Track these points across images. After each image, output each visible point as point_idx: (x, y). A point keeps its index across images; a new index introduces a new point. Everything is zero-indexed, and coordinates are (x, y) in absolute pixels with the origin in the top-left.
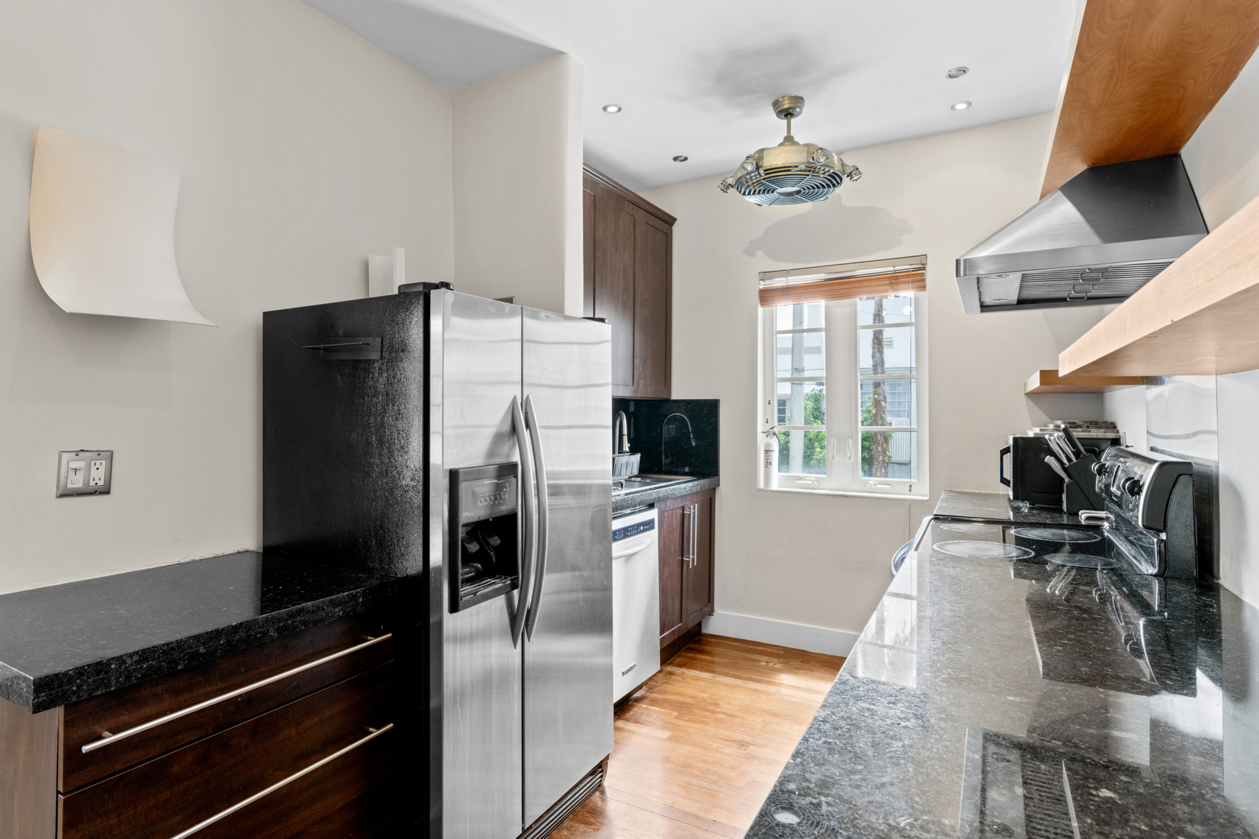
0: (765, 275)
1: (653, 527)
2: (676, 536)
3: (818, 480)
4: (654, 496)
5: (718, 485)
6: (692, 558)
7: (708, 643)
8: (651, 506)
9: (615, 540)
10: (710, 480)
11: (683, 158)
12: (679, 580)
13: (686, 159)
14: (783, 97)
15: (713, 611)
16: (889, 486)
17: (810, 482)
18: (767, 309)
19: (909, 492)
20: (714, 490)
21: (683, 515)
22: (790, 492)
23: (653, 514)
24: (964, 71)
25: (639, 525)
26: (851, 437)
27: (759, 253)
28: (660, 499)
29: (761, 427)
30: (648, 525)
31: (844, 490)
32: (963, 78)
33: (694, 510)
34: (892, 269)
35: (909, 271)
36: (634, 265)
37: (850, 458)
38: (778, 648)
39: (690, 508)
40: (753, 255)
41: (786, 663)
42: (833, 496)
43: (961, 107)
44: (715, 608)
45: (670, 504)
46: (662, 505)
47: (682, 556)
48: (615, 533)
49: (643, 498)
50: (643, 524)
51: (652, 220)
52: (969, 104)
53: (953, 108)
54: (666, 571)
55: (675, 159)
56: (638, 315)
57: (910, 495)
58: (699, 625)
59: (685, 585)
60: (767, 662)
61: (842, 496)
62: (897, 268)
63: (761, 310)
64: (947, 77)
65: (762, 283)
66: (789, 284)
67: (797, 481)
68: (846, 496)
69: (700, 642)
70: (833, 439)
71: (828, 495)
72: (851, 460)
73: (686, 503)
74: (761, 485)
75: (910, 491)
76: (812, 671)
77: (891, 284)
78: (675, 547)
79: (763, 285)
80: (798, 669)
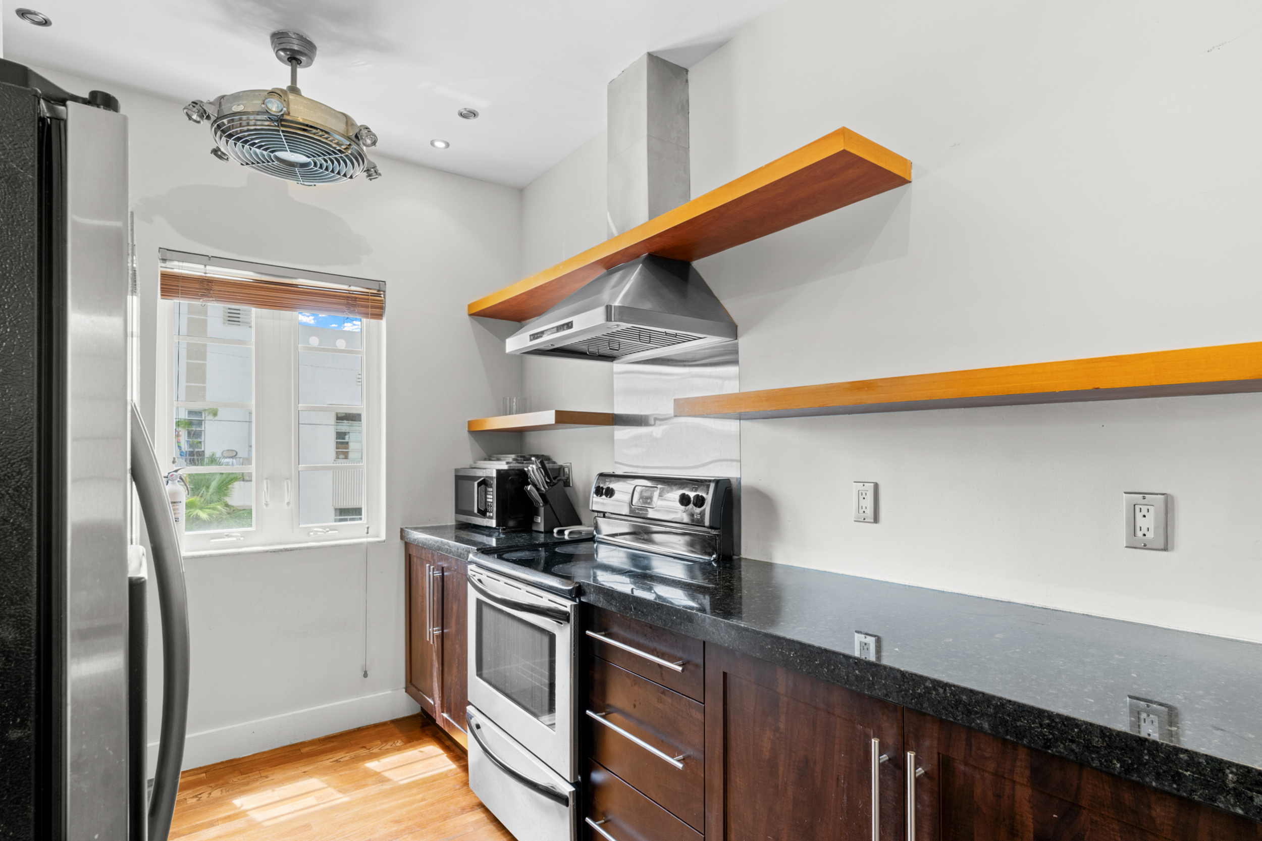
3: (243, 534)
11: (39, 18)
13: (46, 23)
14: (290, 32)
16: (336, 532)
17: (234, 539)
19: (366, 535)
22: (211, 556)
24: (475, 114)
26: (289, 478)
27: (159, 221)
31: (281, 543)
32: (472, 121)
34: (346, 287)
35: (368, 295)
37: (288, 503)
38: (191, 773)
41: (223, 784)
42: (274, 551)
43: (440, 145)
52: (448, 145)
53: (432, 143)
55: (23, 13)
57: (367, 537)
60: (196, 796)
61: (286, 550)
62: (353, 288)
64: (459, 114)
65: (164, 263)
66: (207, 275)
67: (212, 541)
68: (291, 550)
70: (265, 482)
71: (267, 552)
72: (290, 506)
75: (368, 533)
76: (267, 777)
77: (347, 304)
80: (247, 784)
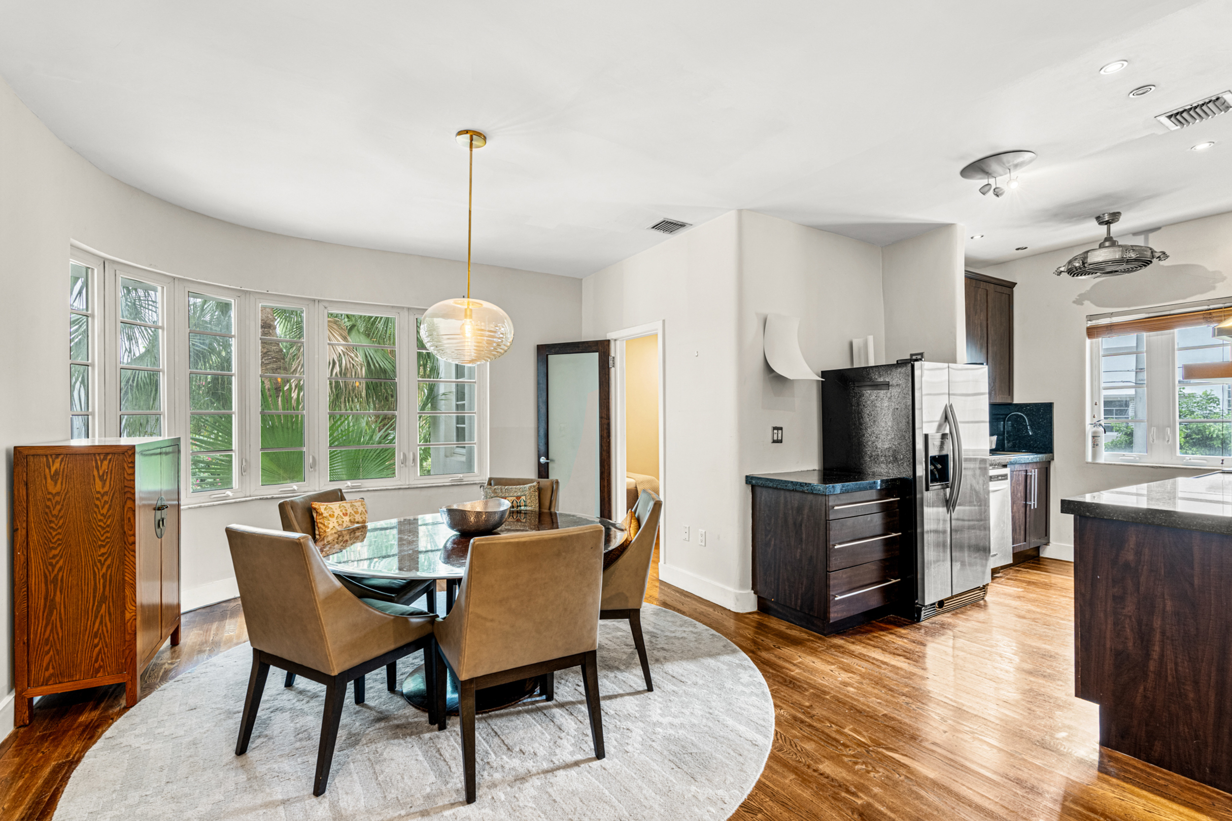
0: (1090, 317)
1: (1007, 479)
2: (1021, 488)
3: (1139, 456)
4: (1007, 461)
5: (1053, 459)
6: (1033, 503)
7: (1043, 561)
8: (1005, 466)
9: (991, 481)
10: (1046, 455)
11: (1023, 248)
12: (1024, 515)
13: (1026, 248)
14: (1104, 214)
15: (1049, 542)
16: (1204, 461)
17: (1133, 458)
18: (1094, 340)
20: (1049, 462)
21: (1026, 476)
22: (1115, 465)
23: (1006, 471)
25: (998, 476)
26: (1169, 426)
27: (1087, 303)
28: (1012, 463)
29: (1088, 420)
30: (1004, 477)
31: (1163, 464)
33: (1034, 473)
34: (1206, 307)
36: (987, 320)
37: (1168, 441)
39: (1031, 472)
40: (1082, 304)
42: (1153, 467)
44: (1051, 541)
45: (1017, 467)
46: (1012, 466)
47: (1026, 501)
48: (991, 477)
49: (1000, 461)
50: (1002, 476)
51: (999, 288)
54: (1015, 508)
55: (1018, 249)
56: (990, 352)
58: (1037, 549)
59: (1028, 520)
61: (1160, 467)
62: (1211, 306)
63: (1088, 341)
65: (1089, 322)
66: (1112, 322)
67: (1121, 457)
68: (1164, 467)
69: (1039, 560)
70: (1152, 428)
71: (1148, 467)
72: (1169, 443)
73: (1029, 468)
74: (1089, 459)
75: (1222, 464)
77: (1204, 318)
78: (1021, 494)
79: (1090, 324)
